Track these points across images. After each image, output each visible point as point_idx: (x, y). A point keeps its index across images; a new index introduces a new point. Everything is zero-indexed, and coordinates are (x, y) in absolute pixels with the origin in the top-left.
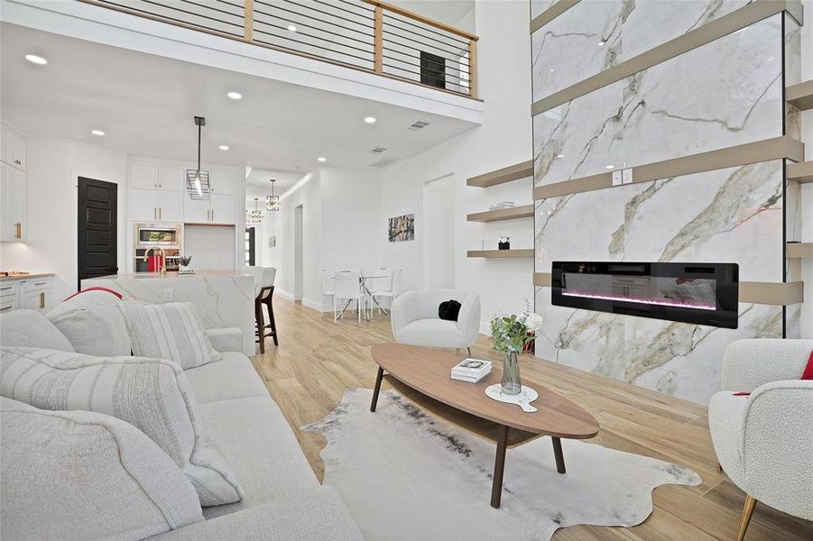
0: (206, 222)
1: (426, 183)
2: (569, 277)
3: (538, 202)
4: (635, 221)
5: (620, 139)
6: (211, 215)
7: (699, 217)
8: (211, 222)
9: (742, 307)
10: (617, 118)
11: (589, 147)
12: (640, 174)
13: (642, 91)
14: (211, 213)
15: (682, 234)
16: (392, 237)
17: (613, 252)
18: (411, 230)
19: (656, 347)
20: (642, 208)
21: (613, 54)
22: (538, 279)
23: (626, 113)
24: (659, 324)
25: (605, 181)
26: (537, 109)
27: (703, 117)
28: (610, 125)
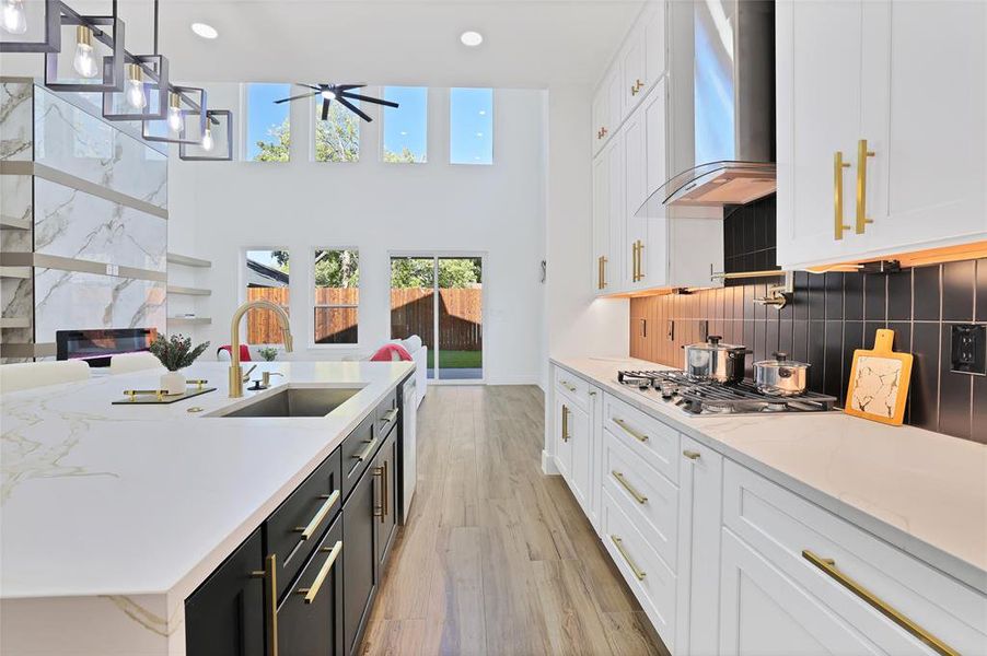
2: (70, 345)
3: (39, 270)
4: (118, 302)
5: (110, 242)
11: (90, 237)
12: (121, 272)
13: (123, 218)
15: (139, 312)
17: (105, 322)
20: (122, 294)
21: (107, 179)
23: (114, 226)
25: (100, 269)
28: (104, 229)
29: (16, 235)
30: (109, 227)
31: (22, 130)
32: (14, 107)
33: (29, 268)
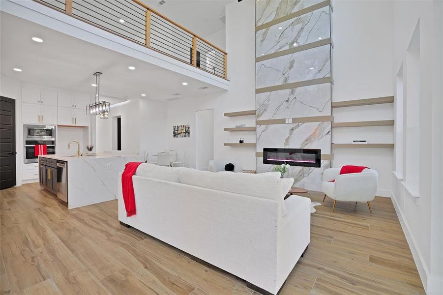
0: (72, 125)
1: (197, 111)
2: (269, 154)
3: (257, 126)
4: (293, 135)
5: (288, 108)
6: (74, 121)
7: (311, 136)
8: (74, 125)
9: (322, 161)
10: (287, 101)
11: (277, 109)
12: (295, 120)
13: (295, 94)
14: (74, 120)
15: (306, 140)
16: (175, 135)
17: (285, 145)
18: (187, 132)
19: (299, 175)
20: (295, 131)
21: (286, 80)
22: (257, 155)
23: (290, 100)
24: (300, 168)
25: (283, 121)
26: (258, 91)
27: (313, 106)
28: (285, 103)
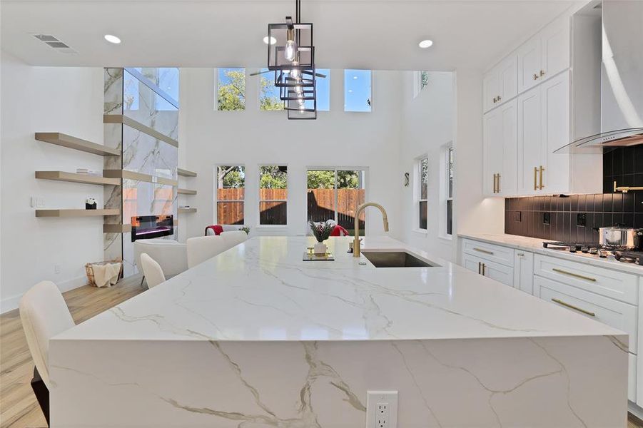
11: (146, 160)
15: (166, 205)
28: (152, 155)
29: (112, 159)
30: (153, 153)
31: (117, 96)
32: (112, 83)
33: (119, 179)
